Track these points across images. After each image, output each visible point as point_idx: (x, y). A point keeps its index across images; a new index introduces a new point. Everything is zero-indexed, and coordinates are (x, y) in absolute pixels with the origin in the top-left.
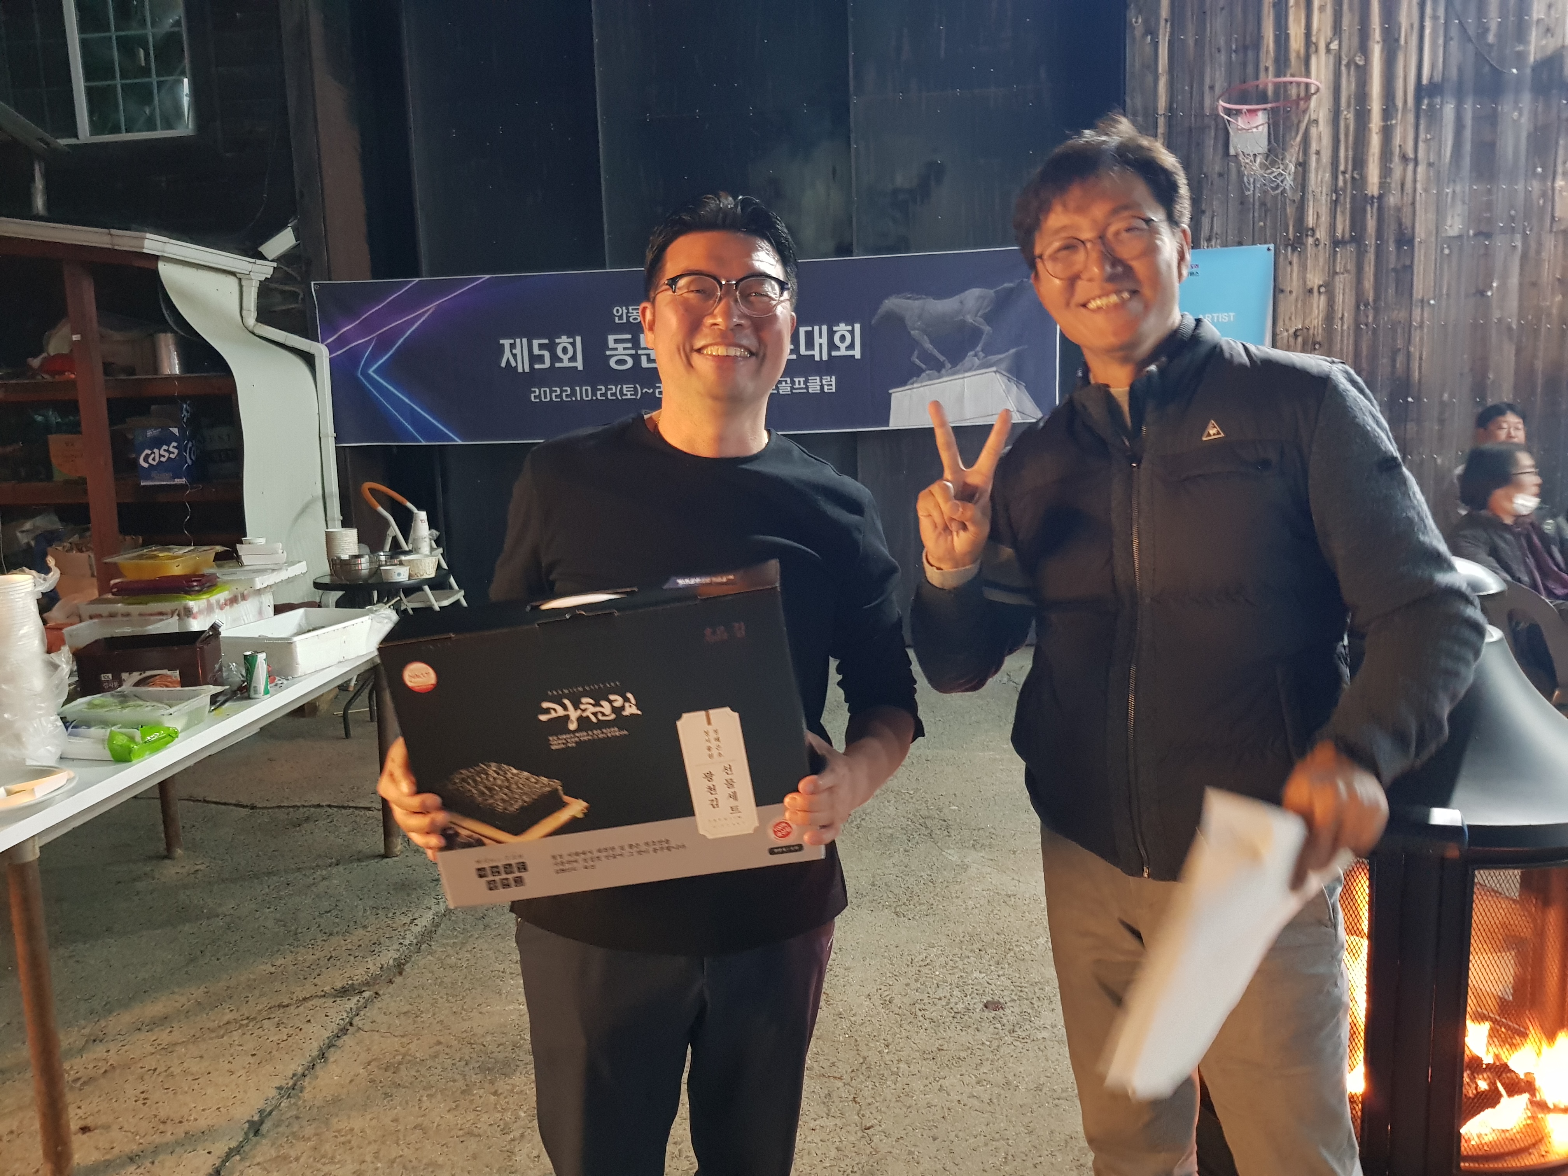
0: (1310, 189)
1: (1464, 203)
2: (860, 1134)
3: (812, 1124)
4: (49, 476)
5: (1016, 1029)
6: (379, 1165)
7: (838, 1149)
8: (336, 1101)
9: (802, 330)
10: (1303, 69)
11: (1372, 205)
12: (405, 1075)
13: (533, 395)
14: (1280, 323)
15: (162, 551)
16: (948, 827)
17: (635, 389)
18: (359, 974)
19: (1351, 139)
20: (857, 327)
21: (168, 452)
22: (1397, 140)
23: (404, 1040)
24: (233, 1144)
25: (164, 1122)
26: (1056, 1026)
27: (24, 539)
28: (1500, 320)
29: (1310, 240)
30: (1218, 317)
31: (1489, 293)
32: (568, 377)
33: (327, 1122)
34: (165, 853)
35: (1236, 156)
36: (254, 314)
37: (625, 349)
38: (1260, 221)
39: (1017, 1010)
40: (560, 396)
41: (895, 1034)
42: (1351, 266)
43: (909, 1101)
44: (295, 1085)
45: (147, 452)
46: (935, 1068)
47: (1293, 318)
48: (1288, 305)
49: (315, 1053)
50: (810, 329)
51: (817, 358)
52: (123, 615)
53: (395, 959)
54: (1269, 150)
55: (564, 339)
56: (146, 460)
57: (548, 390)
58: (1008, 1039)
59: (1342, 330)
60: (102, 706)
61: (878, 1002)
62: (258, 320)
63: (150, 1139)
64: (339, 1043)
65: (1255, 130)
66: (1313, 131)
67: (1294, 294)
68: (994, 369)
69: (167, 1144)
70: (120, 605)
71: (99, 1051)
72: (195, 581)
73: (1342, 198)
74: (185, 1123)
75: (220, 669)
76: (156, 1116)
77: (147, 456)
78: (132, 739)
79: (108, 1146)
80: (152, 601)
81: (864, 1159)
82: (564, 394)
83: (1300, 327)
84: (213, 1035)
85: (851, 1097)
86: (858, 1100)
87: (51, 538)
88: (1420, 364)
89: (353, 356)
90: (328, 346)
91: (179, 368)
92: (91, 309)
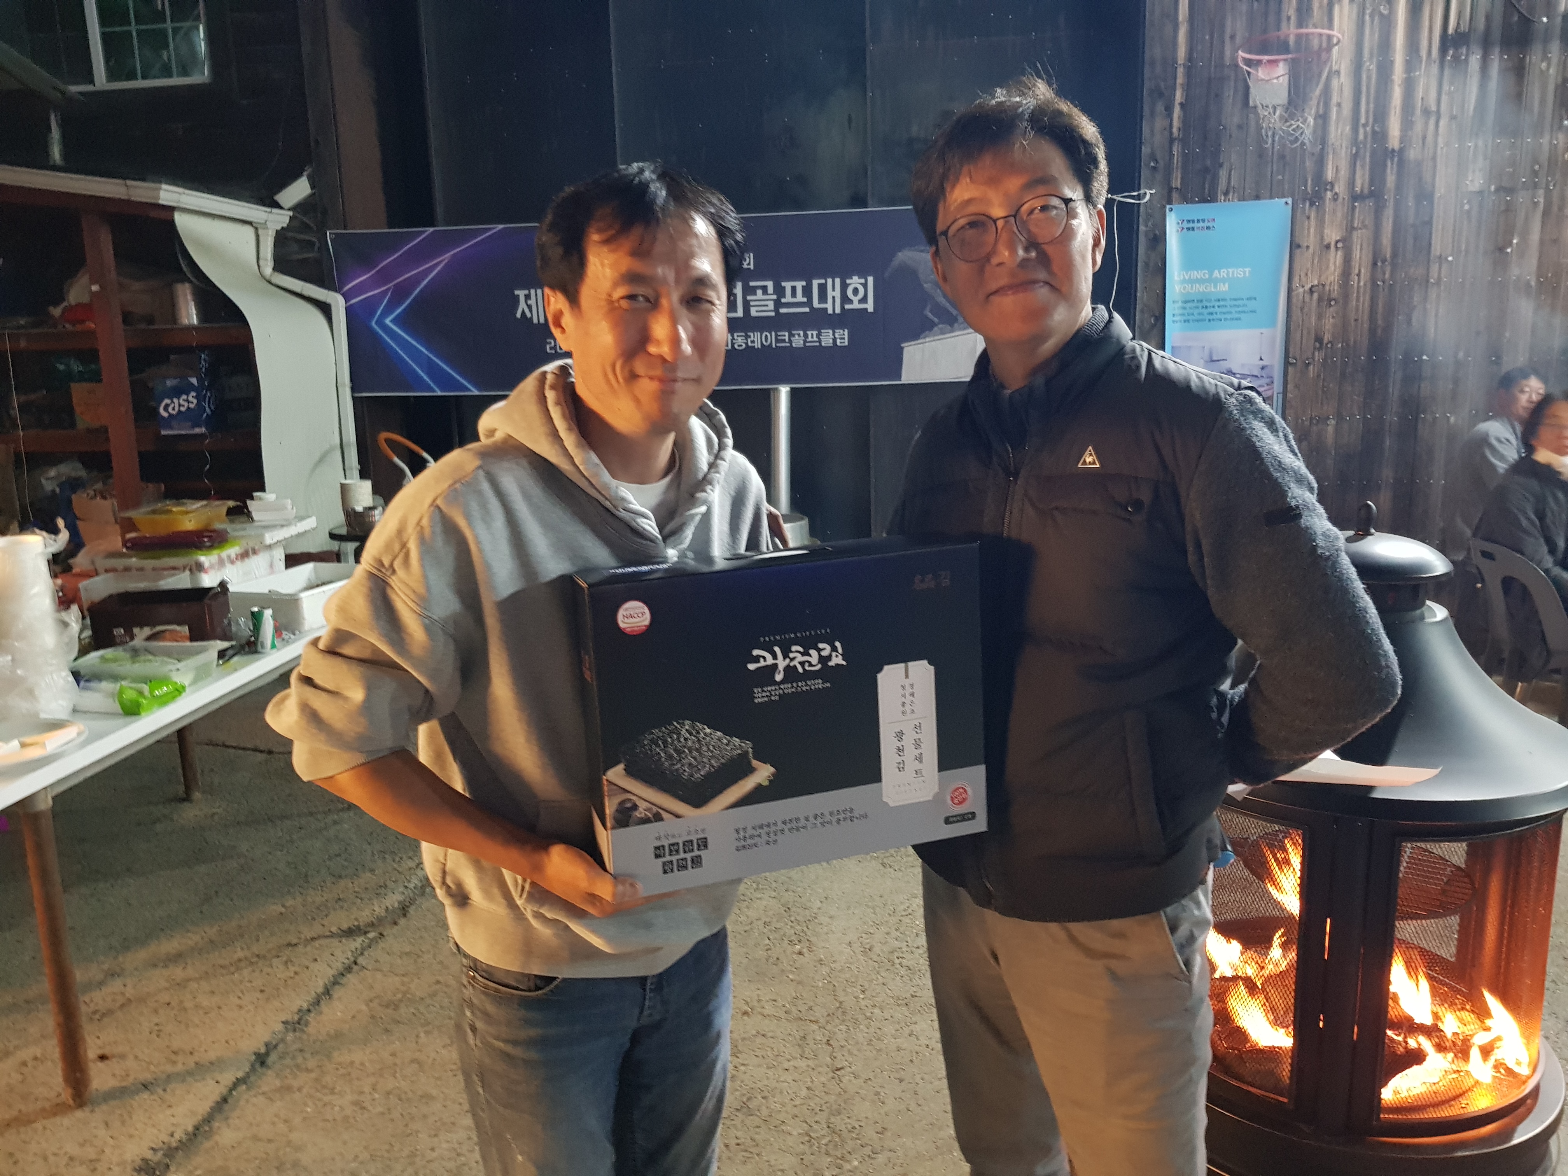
0: (1330, 143)
1: (1485, 156)
2: (830, 1075)
3: (786, 1065)
4: (73, 425)
6: (377, 1096)
7: (808, 1089)
8: (338, 1036)
9: (816, 283)
10: (1326, 19)
11: (1392, 159)
12: (404, 1011)
13: (548, 346)
14: (1296, 279)
15: (176, 505)
18: (364, 915)
19: (1372, 91)
20: (870, 280)
21: (188, 401)
22: (1420, 93)
23: (405, 979)
24: (240, 1074)
25: (175, 1053)
27: (49, 486)
28: (1518, 277)
29: (1329, 194)
30: (1233, 272)
31: (1509, 250)
33: (329, 1057)
34: (184, 796)
35: (1256, 107)
36: (271, 264)
38: (1278, 174)
41: (871, 981)
42: (1369, 221)
43: (880, 1045)
44: (300, 1019)
45: (167, 401)
46: (907, 1014)
47: (1309, 274)
48: (1304, 260)
49: (320, 990)
50: (823, 281)
51: (830, 311)
52: (137, 570)
53: (399, 902)
54: (1290, 103)
56: (166, 408)
59: (1359, 287)
60: (115, 660)
61: (858, 950)
62: (274, 269)
64: (343, 980)
65: (1275, 81)
66: (1335, 83)
67: (1311, 250)
69: (179, 1073)
70: (134, 559)
71: (116, 985)
72: (206, 537)
73: (1362, 151)
74: (196, 1054)
75: (229, 624)
76: (168, 1047)
77: (168, 406)
78: (141, 693)
79: (123, 1074)
80: (166, 556)
81: (832, 1098)
83: (1316, 282)
84: (224, 972)
85: (825, 1040)
86: (831, 1042)
87: (74, 485)
88: (1436, 323)
89: (370, 306)
90: (343, 295)
91: (197, 318)
92: (110, 259)
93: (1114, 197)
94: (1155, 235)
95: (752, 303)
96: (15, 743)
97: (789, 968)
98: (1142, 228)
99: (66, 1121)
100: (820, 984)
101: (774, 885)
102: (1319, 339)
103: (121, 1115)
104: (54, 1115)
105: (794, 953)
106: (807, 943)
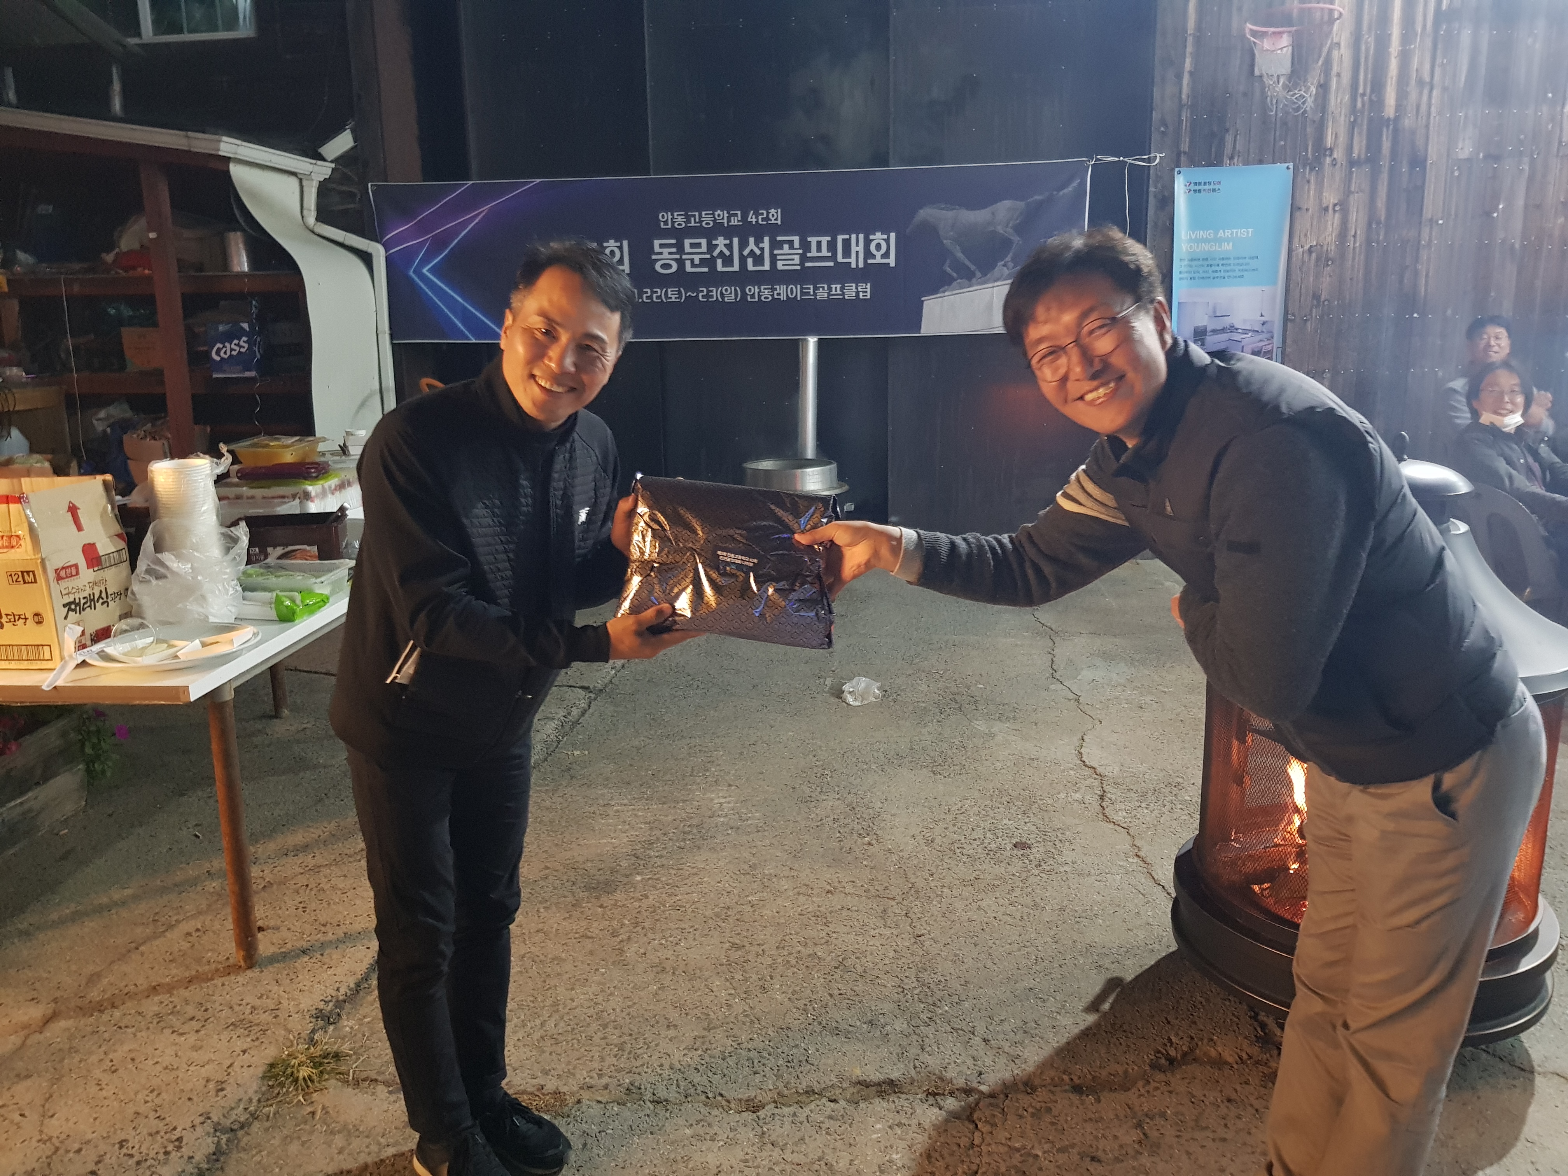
0: (1330, 111)
1: (1475, 126)
2: (913, 940)
3: (872, 933)
4: (123, 368)
5: (1042, 864)
7: (895, 951)
9: (840, 238)
11: (1388, 127)
14: (1296, 239)
15: (272, 441)
16: (975, 702)
17: (680, 292)
19: (1371, 62)
20: (893, 236)
21: (239, 346)
22: (1414, 64)
25: (324, 925)
26: (1076, 862)
27: (100, 427)
28: (1504, 241)
29: (1328, 160)
30: (1237, 232)
31: (1495, 215)
34: (274, 713)
35: (1261, 76)
36: (314, 214)
37: (670, 253)
38: (1281, 140)
39: (1042, 849)
41: (937, 866)
42: (1366, 186)
43: (953, 917)
45: (219, 345)
46: (973, 892)
47: (1308, 235)
48: (1304, 222)
50: (847, 237)
51: (853, 266)
52: (248, 498)
54: (1292, 72)
55: (612, 243)
56: (218, 353)
58: (1037, 872)
59: (1354, 248)
61: (922, 842)
62: (317, 219)
63: (317, 938)
65: (1279, 52)
66: (1336, 54)
67: (1310, 212)
69: (331, 942)
70: (245, 488)
72: (311, 468)
73: (1360, 119)
74: (341, 926)
76: (316, 921)
77: (219, 350)
78: (293, 601)
79: (281, 942)
80: (275, 485)
81: (918, 959)
83: (1315, 243)
85: (903, 913)
86: (909, 915)
87: (124, 426)
88: (1426, 281)
89: (408, 256)
90: (384, 245)
91: (248, 266)
92: (166, 208)
93: (1126, 159)
94: (1164, 197)
95: (779, 257)
96: (197, 642)
97: (862, 856)
98: (1152, 189)
99: (242, 978)
100: (892, 869)
101: (837, 789)
102: (1316, 297)
103: (288, 975)
104: (229, 974)
105: (864, 844)
106: (875, 837)
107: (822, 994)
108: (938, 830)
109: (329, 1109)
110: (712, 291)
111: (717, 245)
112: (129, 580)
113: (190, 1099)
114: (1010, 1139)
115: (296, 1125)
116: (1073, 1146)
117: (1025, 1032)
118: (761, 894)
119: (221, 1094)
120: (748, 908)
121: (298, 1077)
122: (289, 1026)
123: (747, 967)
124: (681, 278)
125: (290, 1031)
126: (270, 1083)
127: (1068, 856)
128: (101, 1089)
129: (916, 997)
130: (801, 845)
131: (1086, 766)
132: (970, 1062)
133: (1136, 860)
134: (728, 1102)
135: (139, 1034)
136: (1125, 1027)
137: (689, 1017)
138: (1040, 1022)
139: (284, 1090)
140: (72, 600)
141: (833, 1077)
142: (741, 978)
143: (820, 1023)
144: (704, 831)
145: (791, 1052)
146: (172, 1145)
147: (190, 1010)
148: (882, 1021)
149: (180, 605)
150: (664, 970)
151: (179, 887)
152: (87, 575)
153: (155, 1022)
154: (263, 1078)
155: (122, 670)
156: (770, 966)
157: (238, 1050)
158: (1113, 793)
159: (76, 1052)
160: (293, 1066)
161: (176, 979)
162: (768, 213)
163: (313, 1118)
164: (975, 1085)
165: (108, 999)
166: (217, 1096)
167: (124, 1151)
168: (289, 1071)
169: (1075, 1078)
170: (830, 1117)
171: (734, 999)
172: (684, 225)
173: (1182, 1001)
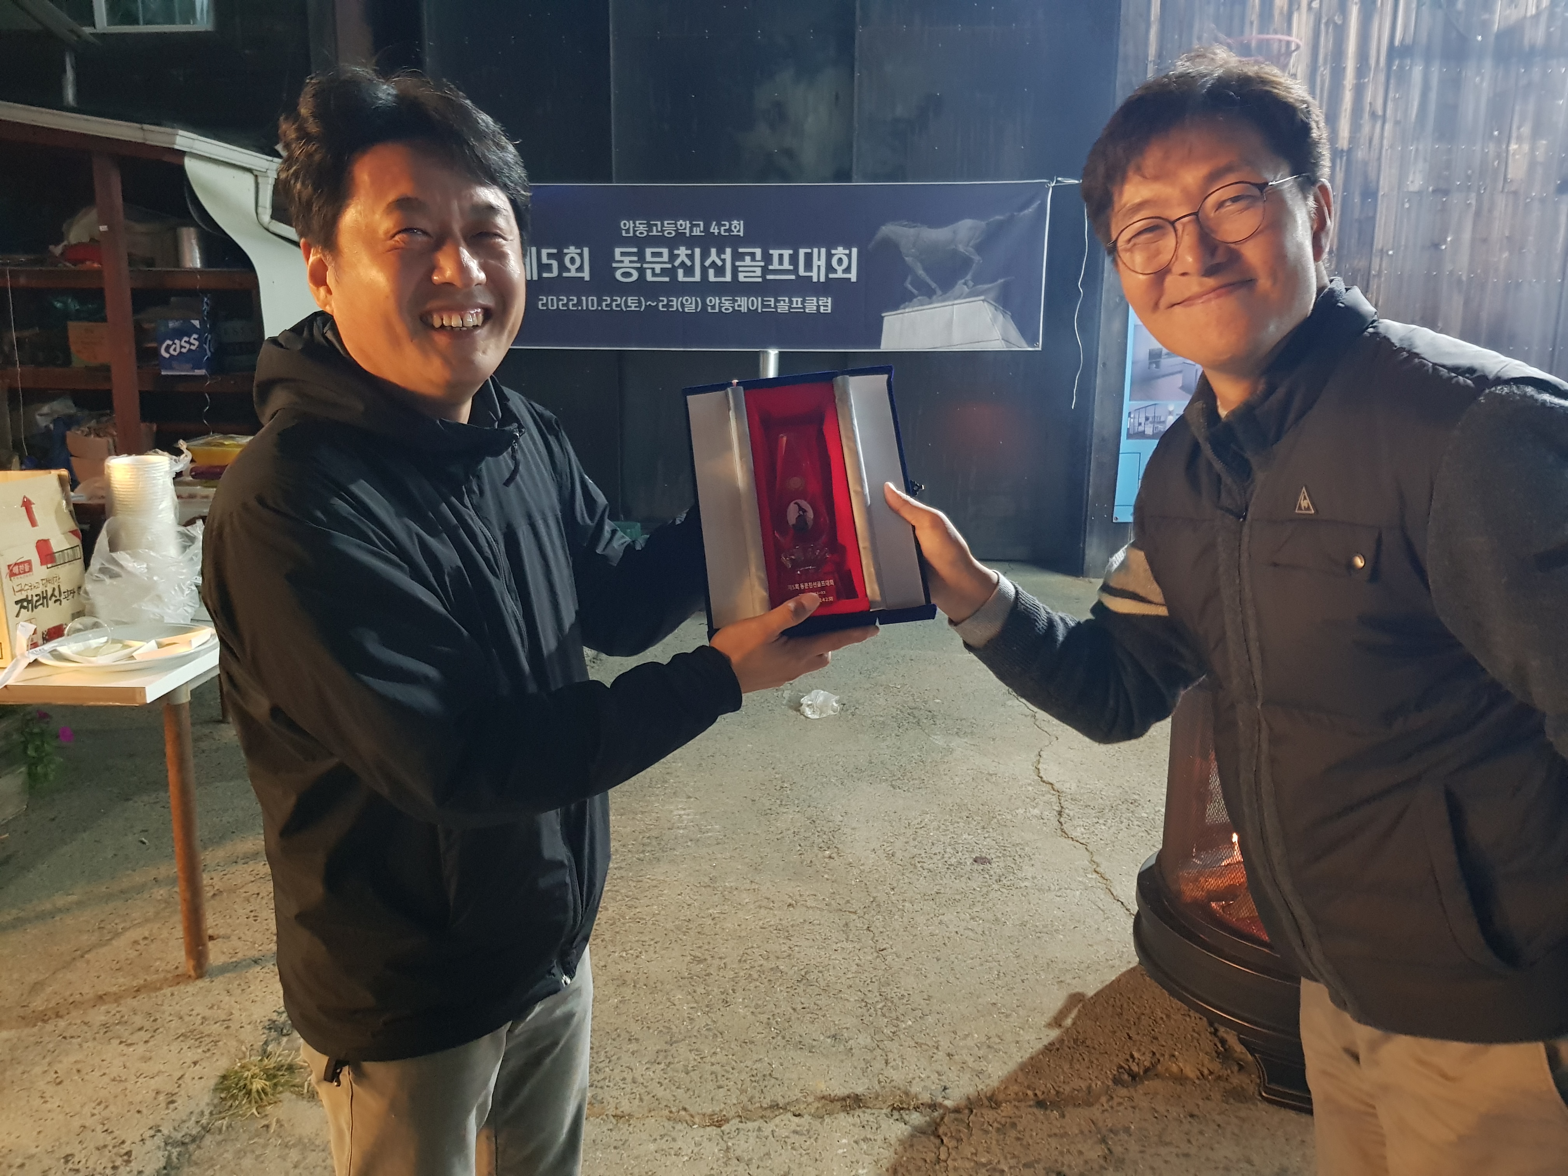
1: (1425, 160)
2: (875, 954)
3: (835, 947)
4: (67, 362)
5: (1002, 879)
7: (858, 965)
9: (802, 252)
10: (1285, 27)
11: (1342, 159)
13: (540, 303)
15: (226, 440)
16: (933, 717)
17: (640, 302)
19: (1326, 94)
20: (855, 251)
21: (189, 344)
22: (1368, 98)
26: (1035, 878)
27: (42, 422)
28: (1451, 272)
31: (1443, 247)
32: (575, 286)
36: (269, 211)
37: (631, 262)
39: (1002, 864)
40: (566, 305)
41: (898, 880)
43: (915, 932)
45: (169, 342)
50: (809, 251)
51: (815, 279)
52: (200, 497)
55: (571, 249)
56: (167, 350)
57: (555, 298)
58: (996, 887)
61: (883, 856)
62: (273, 217)
63: (267, 947)
68: (982, 298)
70: (199, 487)
77: (168, 347)
79: (232, 951)
81: (881, 973)
82: (571, 303)
85: (865, 927)
86: (871, 929)
87: (68, 422)
91: (201, 262)
92: (118, 200)
95: (740, 269)
96: (153, 643)
97: (823, 869)
99: (193, 988)
100: (853, 883)
101: (796, 802)
103: (239, 985)
104: (178, 983)
105: (825, 857)
106: (836, 850)
107: (785, 1007)
108: (899, 844)
109: (283, 1123)
110: (672, 301)
111: (678, 255)
112: (82, 578)
113: (139, 1112)
114: (976, 1154)
115: (250, 1139)
116: (1038, 1161)
117: (989, 1047)
118: (723, 907)
119: (172, 1106)
120: (710, 922)
121: (251, 1090)
122: (242, 1037)
123: (710, 980)
124: (641, 287)
125: (242, 1042)
126: (223, 1095)
127: (1028, 871)
128: (46, 1102)
129: (879, 1013)
130: (762, 858)
131: (1044, 782)
132: (934, 1076)
133: (1095, 876)
134: (692, 1116)
135: (85, 1045)
136: (1088, 1042)
137: (651, 1031)
138: (1003, 1037)
139: (237, 1102)
140: (24, 597)
141: (797, 1091)
142: (703, 991)
143: (784, 1038)
144: (662, 843)
145: (754, 1067)
146: (120, 1159)
147: (138, 1020)
148: (846, 1035)
149: (135, 606)
150: (624, 983)
151: (125, 894)
152: (40, 572)
153: (102, 1032)
154: (215, 1090)
155: (76, 670)
156: (733, 979)
157: (189, 1061)
158: (1071, 809)
159: (18, 1063)
160: (246, 1078)
161: (123, 988)
162: (730, 225)
163: (268, 1131)
164: (940, 1100)
165: (52, 1008)
166: (167, 1108)
167: (70, 1165)
168: (242, 1083)
169: (1039, 1093)
170: (795, 1132)
171: (697, 1012)
172: (645, 233)
173: (1143, 1017)
